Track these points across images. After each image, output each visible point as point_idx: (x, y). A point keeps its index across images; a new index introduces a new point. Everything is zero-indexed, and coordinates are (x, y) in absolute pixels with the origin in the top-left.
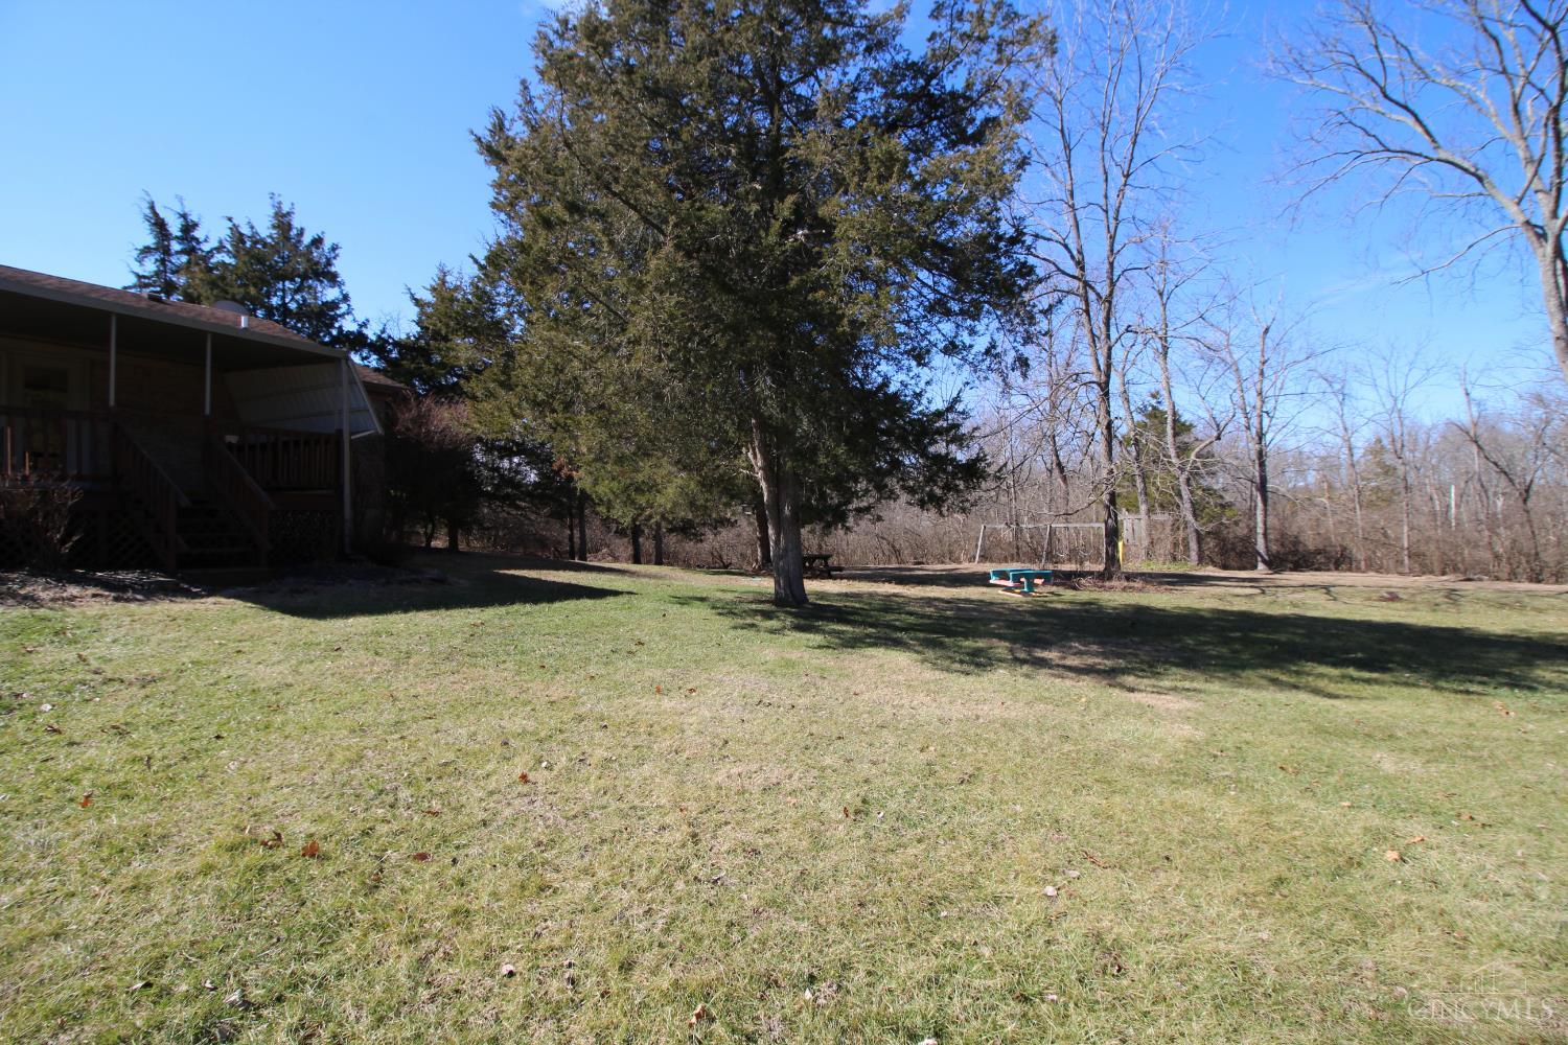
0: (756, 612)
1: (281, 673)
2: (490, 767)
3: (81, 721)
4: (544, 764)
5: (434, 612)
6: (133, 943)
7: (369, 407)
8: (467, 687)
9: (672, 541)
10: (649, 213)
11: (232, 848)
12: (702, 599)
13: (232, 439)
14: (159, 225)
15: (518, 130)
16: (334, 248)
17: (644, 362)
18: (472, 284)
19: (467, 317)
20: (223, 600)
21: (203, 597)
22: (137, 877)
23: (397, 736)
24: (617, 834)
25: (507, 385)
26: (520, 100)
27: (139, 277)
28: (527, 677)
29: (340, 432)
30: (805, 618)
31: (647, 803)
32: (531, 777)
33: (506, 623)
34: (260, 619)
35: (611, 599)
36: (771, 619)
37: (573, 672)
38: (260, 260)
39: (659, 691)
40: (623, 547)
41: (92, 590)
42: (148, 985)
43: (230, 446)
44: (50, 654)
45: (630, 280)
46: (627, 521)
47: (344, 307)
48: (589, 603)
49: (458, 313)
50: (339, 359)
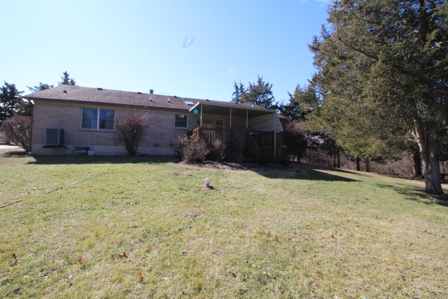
0: (417, 194)
1: (264, 191)
2: (321, 230)
3: (229, 196)
4: (339, 234)
5: (298, 180)
6: (243, 250)
7: (280, 124)
8: (310, 204)
9: (372, 164)
10: (369, 53)
11: (260, 233)
12: (390, 186)
13: (251, 134)
14: (237, 87)
15: (321, 40)
16: (272, 85)
17: (369, 103)
18: (308, 87)
19: (306, 97)
20: (250, 171)
21: (246, 170)
22: (242, 234)
23: (293, 214)
24: (370, 266)
25: (318, 115)
26: (322, 31)
27: (233, 99)
28: (328, 204)
29: (274, 131)
30: (443, 200)
31: (380, 258)
32: (335, 236)
33: (319, 186)
34: (258, 177)
35: (352, 182)
36: (425, 198)
37: (343, 205)
38: (255, 91)
39: (377, 217)
40: (353, 165)
41: (228, 167)
42: (247, 262)
43: (251, 135)
44: (222, 180)
45: (364, 77)
46: (356, 156)
47: (273, 99)
48: (345, 183)
49: (304, 96)
50: (273, 113)
